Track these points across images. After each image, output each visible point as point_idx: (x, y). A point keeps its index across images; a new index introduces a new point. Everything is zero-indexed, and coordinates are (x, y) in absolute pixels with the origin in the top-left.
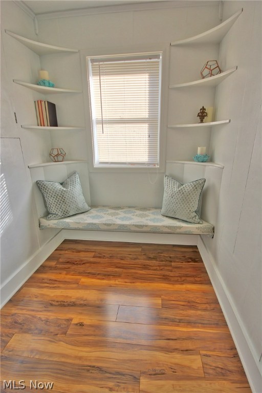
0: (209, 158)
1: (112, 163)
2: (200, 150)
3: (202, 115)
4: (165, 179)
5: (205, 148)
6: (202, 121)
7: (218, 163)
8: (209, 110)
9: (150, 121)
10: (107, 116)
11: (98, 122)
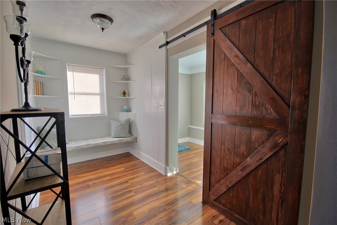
0: (129, 110)
1: (80, 115)
2: (125, 107)
3: (124, 94)
4: (111, 121)
5: (127, 106)
6: (124, 96)
7: (134, 111)
8: (126, 92)
9: (101, 94)
10: (77, 91)
11: (71, 94)
